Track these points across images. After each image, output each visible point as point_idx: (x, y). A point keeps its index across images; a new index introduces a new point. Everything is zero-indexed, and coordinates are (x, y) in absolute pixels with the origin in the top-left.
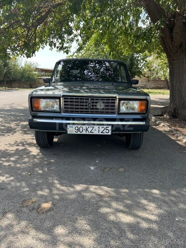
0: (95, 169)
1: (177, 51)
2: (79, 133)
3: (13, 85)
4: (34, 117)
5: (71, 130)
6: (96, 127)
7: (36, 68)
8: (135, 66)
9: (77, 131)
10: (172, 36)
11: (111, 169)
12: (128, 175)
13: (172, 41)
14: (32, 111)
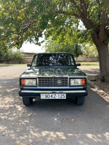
0: (57, 120)
1: (102, 44)
2: (47, 98)
3: (9, 62)
4: (22, 89)
5: (43, 97)
6: (57, 95)
7: (23, 52)
8: (79, 50)
9: (46, 97)
10: (98, 37)
11: (67, 119)
12: (77, 123)
13: (99, 39)
14: (21, 86)
